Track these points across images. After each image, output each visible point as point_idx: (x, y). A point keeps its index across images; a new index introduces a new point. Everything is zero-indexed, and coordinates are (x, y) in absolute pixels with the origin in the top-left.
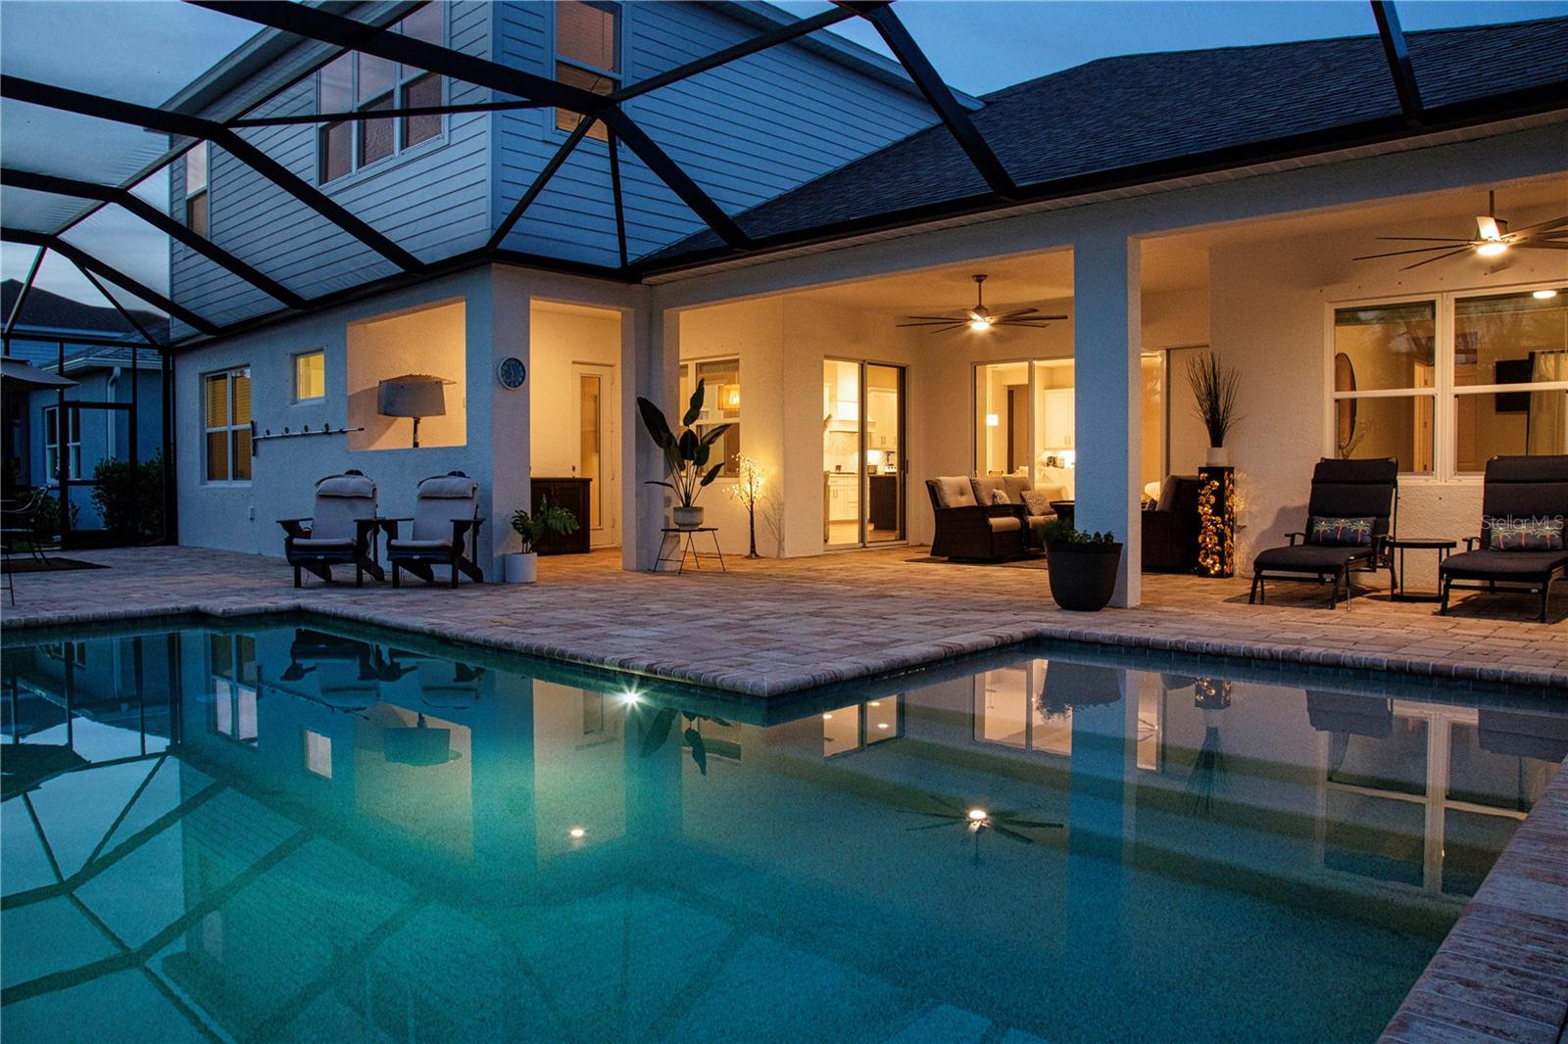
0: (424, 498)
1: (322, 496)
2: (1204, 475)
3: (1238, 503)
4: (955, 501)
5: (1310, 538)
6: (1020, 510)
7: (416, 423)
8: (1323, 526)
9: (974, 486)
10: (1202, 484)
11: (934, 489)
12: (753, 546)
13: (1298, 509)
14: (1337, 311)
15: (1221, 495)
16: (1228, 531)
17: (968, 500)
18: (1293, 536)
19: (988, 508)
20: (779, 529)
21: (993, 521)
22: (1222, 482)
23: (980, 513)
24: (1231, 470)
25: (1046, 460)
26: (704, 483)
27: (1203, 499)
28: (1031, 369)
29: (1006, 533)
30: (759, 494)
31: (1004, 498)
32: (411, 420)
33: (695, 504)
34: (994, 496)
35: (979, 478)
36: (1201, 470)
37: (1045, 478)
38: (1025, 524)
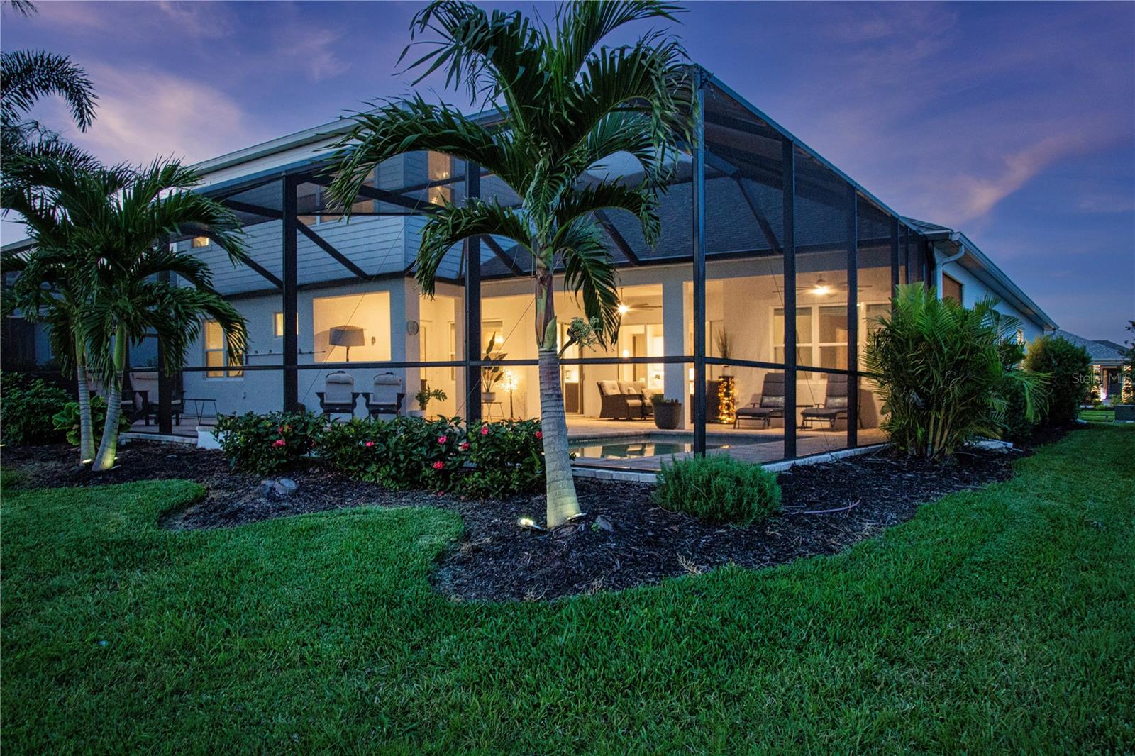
0: (377, 384)
1: (329, 383)
2: (722, 379)
3: (736, 392)
4: (610, 392)
5: (762, 406)
6: (641, 397)
7: (348, 349)
8: (766, 400)
9: (620, 386)
10: (720, 383)
11: (600, 387)
12: (512, 414)
13: (758, 395)
14: (775, 310)
15: (728, 387)
16: (731, 405)
17: (617, 392)
18: (754, 404)
19: (625, 395)
20: (524, 405)
21: (629, 401)
22: (728, 382)
23: (622, 397)
24: (732, 377)
25: (654, 376)
26: (495, 381)
27: (720, 390)
28: (646, 329)
29: (635, 408)
30: (514, 388)
31: (634, 392)
32: (346, 348)
33: (491, 391)
34: (629, 391)
35: (620, 381)
36: (720, 377)
37: (653, 384)
38: (644, 403)
